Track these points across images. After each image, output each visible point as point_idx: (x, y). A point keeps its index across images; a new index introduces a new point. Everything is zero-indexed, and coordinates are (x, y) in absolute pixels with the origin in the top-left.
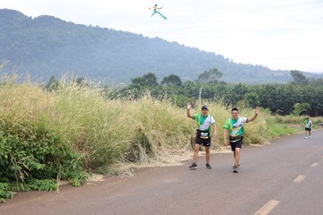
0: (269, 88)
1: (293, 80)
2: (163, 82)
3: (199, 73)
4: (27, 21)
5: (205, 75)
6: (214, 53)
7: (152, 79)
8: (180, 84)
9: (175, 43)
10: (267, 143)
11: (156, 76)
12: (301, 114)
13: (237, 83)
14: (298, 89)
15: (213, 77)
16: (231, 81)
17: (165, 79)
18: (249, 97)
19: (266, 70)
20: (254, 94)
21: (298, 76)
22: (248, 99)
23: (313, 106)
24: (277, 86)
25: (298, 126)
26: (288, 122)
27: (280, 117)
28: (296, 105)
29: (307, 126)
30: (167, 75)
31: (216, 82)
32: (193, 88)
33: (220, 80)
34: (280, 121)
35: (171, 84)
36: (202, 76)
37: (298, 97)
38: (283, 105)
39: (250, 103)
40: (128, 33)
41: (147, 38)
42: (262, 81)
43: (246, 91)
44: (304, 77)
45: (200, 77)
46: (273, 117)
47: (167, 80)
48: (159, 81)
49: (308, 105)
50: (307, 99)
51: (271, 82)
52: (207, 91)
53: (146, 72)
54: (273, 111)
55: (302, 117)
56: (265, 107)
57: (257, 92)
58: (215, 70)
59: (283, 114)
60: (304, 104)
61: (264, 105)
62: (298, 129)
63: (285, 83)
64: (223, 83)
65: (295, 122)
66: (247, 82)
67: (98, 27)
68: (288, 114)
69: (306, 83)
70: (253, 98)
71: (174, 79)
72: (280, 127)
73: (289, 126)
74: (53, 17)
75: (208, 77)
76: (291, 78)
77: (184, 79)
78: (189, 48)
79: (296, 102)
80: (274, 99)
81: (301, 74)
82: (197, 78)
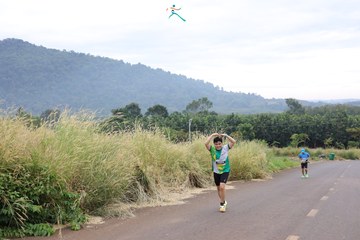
0: (264, 118)
1: (288, 109)
2: (147, 114)
3: (187, 103)
5: (194, 105)
6: (202, 81)
7: (136, 110)
8: (166, 115)
9: (160, 70)
10: (269, 177)
11: (140, 107)
12: (299, 146)
13: (229, 113)
14: (294, 118)
15: (203, 107)
16: (222, 111)
18: (243, 129)
19: (259, 98)
20: (249, 125)
21: (294, 104)
22: (242, 131)
23: (312, 136)
24: (272, 115)
26: (287, 155)
27: (277, 149)
28: (294, 136)
30: (152, 106)
31: (206, 112)
32: (181, 120)
33: (210, 110)
34: (278, 154)
35: (156, 115)
36: (190, 106)
37: (296, 127)
38: (279, 136)
39: (244, 135)
40: (107, 59)
41: (128, 64)
42: (256, 111)
43: (239, 122)
44: (300, 106)
45: (188, 108)
46: (270, 150)
47: (151, 111)
48: (144, 111)
49: (306, 136)
50: (305, 129)
51: (265, 111)
52: (197, 123)
53: (129, 102)
54: (270, 143)
56: (261, 139)
57: (252, 122)
58: (205, 100)
59: (279, 146)
60: (302, 135)
61: (259, 136)
63: (280, 112)
64: (213, 113)
65: (293, 154)
66: (241, 112)
67: (72, 52)
68: (286, 146)
69: (303, 112)
70: (247, 129)
71: (160, 110)
72: (280, 160)
73: (288, 159)
75: (196, 107)
76: (286, 107)
77: (171, 110)
78: (175, 75)
79: (293, 133)
80: (270, 130)
81: (297, 102)
82: (185, 109)
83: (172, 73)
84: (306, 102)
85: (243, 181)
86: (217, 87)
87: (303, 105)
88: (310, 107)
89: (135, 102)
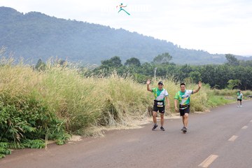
0: (209, 68)
1: (227, 61)
2: (126, 64)
3: (154, 56)
4: (20, 16)
5: (159, 58)
6: (166, 41)
7: (118, 61)
8: (139, 65)
9: (135, 33)
10: (208, 110)
11: (121, 59)
12: (233, 88)
13: (184, 64)
14: (231, 68)
15: (165, 59)
16: (179, 62)
17: (128, 61)
18: (193, 75)
19: (206, 53)
20: (197, 73)
21: (231, 58)
22: (192, 77)
23: (243, 82)
24: (215, 66)
25: (232, 97)
26: (224, 94)
27: (217, 90)
28: (230, 81)
29: (239, 97)
30: (129, 58)
31: (167, 63)
32: (150, 68)
33: (170, 62)
34: (217, 94)
35: (132, 65)
37: (232, 75)
38: (219, 81)
39: (194, 80)
40: (98, 25)
41: (113, 29)
42: (203, 63)
43: (191, 71)
44: (236, 59)
45: (155, 60)
46: (212, 91)
47: (129, 62)
48: (123, 62)
49: (239, 81)
50: (238, 76)
51: (210, 63)
52: (161, 70)
53: (113, 56)
54: (212, 86)
55: (235, 90)
56: (206, 83)
57: (200, 71)
58: (167, 54)
59: (219, 88)
60: (236, 80)
61: (205, 81)
62: (231, 100)
63: (221, 64)
64: (172, 64)
65: (229, 94)
66: (192, 63)
67: (75, 20)
68: (224, 88)
69: (238, 64)
70: (196, 76)
71: (134, 61)
72: (217, 98)
73: (224, 97)
74: (40, 13)
75: (161, 59)
76: (225, 60)
77: (143, 61)
78: (146, 36)
79: (230, 79)
80: (213, 76)
81: (234, 56)
82: (152, 60)
83: (144, 35)
84: (240, 56)
86: (176, 46)
87: (238, 59)
88: (243, 61)
89: (118, 56)
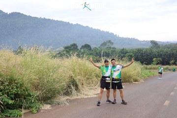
0: (139, 50)
2: (81, 48)
3: (101, 43)
4: (5, 15)
5: (104, 44)
6: (108, 32)
7: (75, 47)
8: (90, 49)
9: (87, 27)
11: (77, 45)
12: (157, 64)
13: (122, 48)
14: (155, 50)
15: (108, 45)
16: (118, 47)
18: (129, 56)
19: (137, 40)
20: (131, 54)
21: (154, 43)
23: (163, 59)
24: (143, 49)
25: (156, 71)
26: (151, 69)
27: (146, 66)
28: (154, 59)
30: (83, 44)
31: (110, 48)
32: (98, 51)
33: (112, 46)
34: (146, 68)
35: (85, 49)
37: (155, 55)
38: (147, 59)
39: (129, 59)
41: (72, 24)
42: (135, 47)
43: (127, 52)
45: (101, 45)
46: (143, 66)
47: (83, 47)
48: (79, 47)
49: (161, 59)
50: (160, 56)
51: (140, 47)
52: (106, 53)
53: (72, 43)
54: (142, 63)
55: (158, 66)
56: (137, 61)
57: (133, 52)
58: (110, 41)
59: (147, 64)
60: (158, 59)
61: (137, 59)
63: (147, 47)
64: (114, 48)
65: (154, 68)
66: (128, 47)
67: (45, 18)
68: (150, 64)
69: (159, 47)
70: (131, 56)
71: (87, 46)
72: (147, 71)
73: (151, 71)
76: (150, 45)
77: (93, 46)
78: (95, 29)
80: (142, 56)
81: (156, 42)
82: (100, 46)
85: (128, 83)
86: (116, 35)
87: (159, 44)
88: (162, 45)
89: (75, 43)
